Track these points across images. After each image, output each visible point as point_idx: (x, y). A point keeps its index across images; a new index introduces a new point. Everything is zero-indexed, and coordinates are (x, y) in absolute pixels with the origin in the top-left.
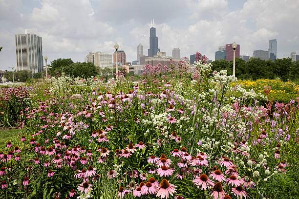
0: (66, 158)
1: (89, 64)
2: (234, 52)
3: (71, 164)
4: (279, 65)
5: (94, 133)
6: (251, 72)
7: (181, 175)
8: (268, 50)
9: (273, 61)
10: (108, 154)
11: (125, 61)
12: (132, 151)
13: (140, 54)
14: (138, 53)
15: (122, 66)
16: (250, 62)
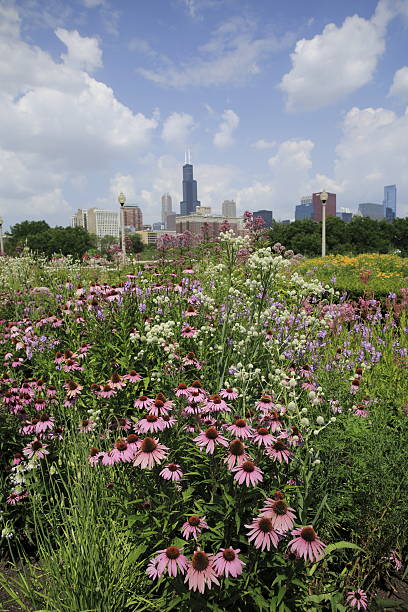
0: (7, 401)
1: (77, 228)
2: (324, 208)
3: (15, 411)
4: (400, 229)
5: (59, 357)
6: (354, 241)
7: (192, 426)
8: (381, 204)
9: (391, 223)
10: (79, 392)
11: (140, 223)
12: (119, 386)
13: (166, 210)
14: (163, 209)
15: (134, 232)
16: (352, 224)
